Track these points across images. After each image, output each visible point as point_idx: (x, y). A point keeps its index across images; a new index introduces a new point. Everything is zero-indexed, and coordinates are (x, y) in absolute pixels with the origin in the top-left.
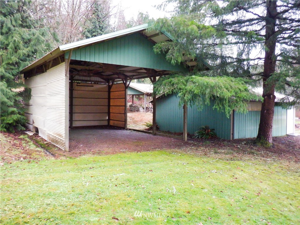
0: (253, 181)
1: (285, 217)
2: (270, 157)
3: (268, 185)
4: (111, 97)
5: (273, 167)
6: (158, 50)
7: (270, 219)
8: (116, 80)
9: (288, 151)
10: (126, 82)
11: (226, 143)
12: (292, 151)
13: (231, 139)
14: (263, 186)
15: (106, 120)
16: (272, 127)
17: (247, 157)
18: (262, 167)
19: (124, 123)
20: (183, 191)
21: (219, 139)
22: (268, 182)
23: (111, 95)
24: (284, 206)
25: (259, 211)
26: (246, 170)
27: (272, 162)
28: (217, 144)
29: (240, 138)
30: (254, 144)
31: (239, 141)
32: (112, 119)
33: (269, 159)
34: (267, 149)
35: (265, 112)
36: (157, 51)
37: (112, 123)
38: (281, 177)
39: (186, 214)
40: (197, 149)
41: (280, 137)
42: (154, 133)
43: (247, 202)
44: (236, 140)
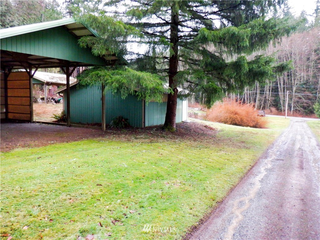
0: (173, 155)
1: (200, 172)
2: (177, 138)
3: (183, 156)
4: (9, 87)
5: (181, 145)
6: (85, 45)
7: (192, 173)
8: (14, 67)
9: (187, 134)
10: (31, 70)
11: (140, 130)
12: (190, 134)
13: (143, 127)
14: (181, 157)
15: (3, 113)
16: (176, 115)
17: (161, 140)
18: (174, 146)
19: (29, 115)
20: (132, 165)
21: (132, 127)
22: (183, 155)
23: (8, 84)
24: (196, 166)
25: (185, 171)
26: (165, 148)
27: (179, 142)
28: (133, 131)
29: (149, 125)
30: (162, 130)
31: (151, 128)
32: (11, 111)
33: (177, 140)
34: (173, 133)
35: (171, 103)
36: (83, 45)
37: (10, 116)
38: (189, 151)
39: (142, 177)
40: (119, 137)
41: (178, 123)
42: (69, 125)
43: (175, 167)
44: (147, 127)
